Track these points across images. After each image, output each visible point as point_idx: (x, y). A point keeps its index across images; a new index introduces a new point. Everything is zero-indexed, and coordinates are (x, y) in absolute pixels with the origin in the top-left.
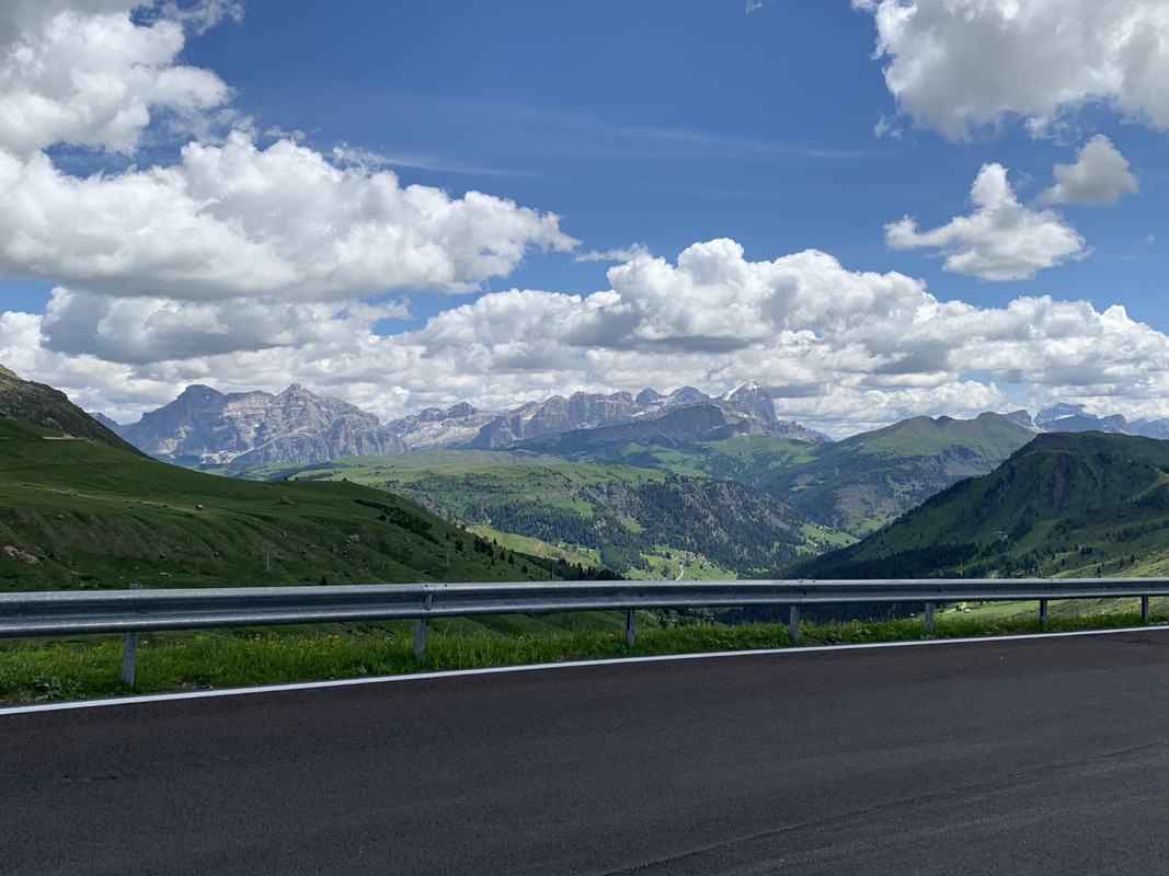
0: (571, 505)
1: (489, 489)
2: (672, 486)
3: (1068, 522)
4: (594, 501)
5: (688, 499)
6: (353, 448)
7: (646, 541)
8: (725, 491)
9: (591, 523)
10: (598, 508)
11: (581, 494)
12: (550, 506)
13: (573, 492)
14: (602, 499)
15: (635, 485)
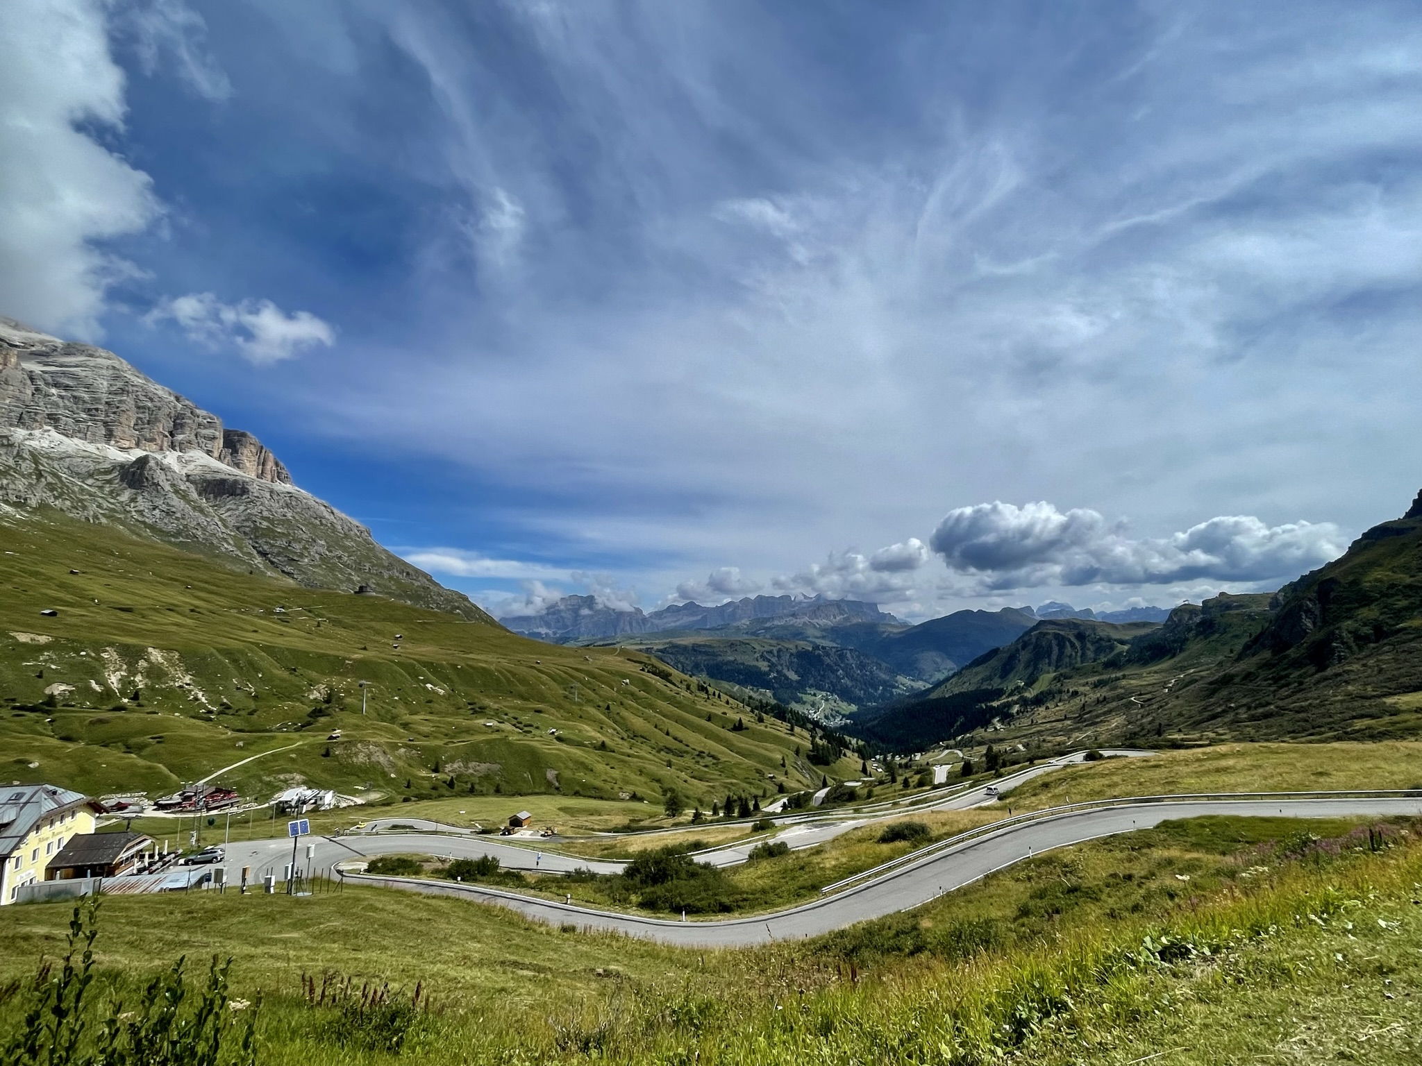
0: (755, 663)
1: (706, 653)
2: (817, 652)
3: (1061, 675)
4: (769, 661)
5: (827, 660)
6: (628, 628)
7: (801, 686)
8: (849, 655)
9: (768, 674)
10: (772, 666)
11: (762, 656)
12: (743, 664)
13: (757, 655)
14: (774, 660)
15: (794, 651)
